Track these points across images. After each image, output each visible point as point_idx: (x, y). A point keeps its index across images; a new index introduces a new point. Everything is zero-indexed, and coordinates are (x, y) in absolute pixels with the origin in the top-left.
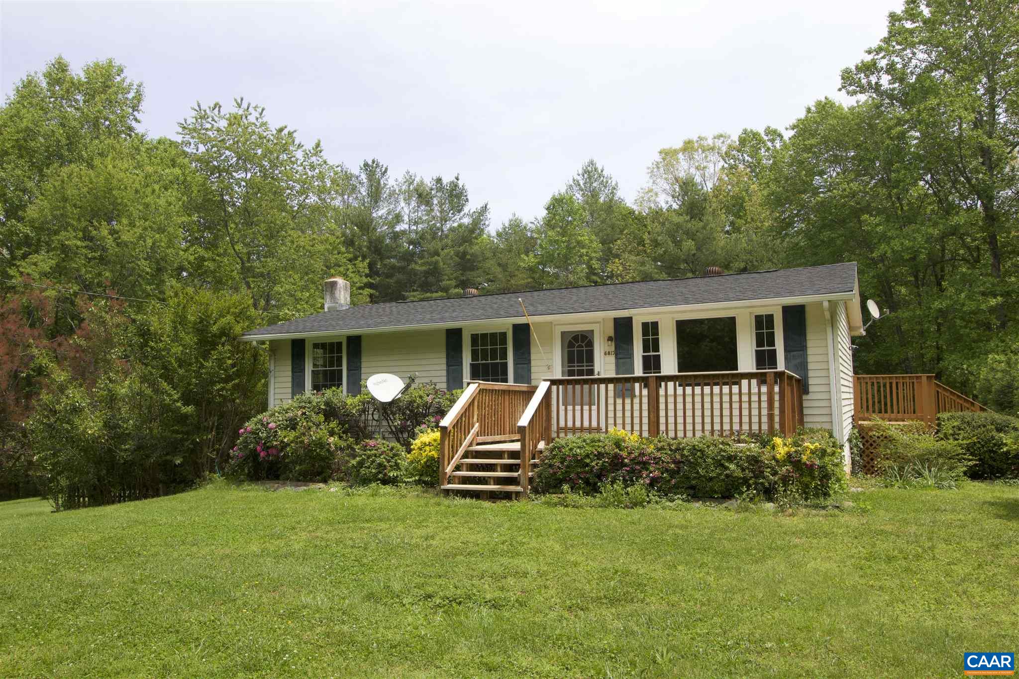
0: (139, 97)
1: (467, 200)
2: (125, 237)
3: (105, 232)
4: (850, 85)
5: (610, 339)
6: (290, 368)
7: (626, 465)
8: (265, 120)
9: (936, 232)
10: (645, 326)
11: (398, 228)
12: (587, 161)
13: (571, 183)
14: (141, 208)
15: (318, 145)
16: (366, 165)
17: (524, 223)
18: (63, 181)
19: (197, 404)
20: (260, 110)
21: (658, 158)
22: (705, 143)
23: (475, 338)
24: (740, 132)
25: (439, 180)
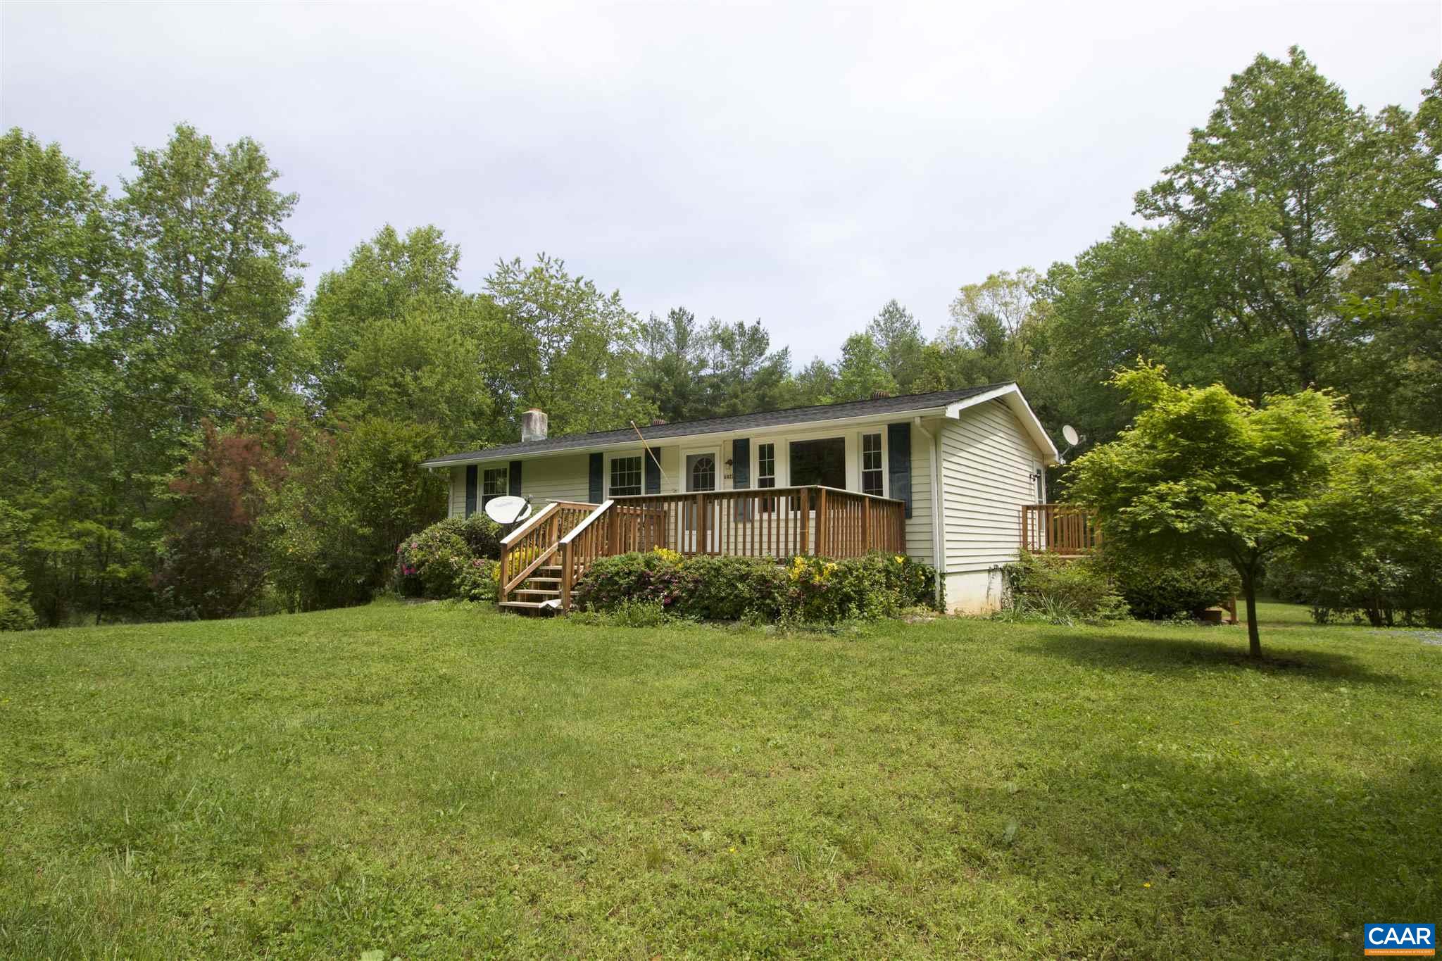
0: (456, 258)
1: (768, 344)
2: (426, 383)
3: (408, 378)
4: (1146, 208)
5: (729, 462)
6: (464, 494)
7: (651, 584)
8: (565, 271)
9: (1234, 360)
10: (762, 448)
11: (703, 373)
12: (888, 301)
13: (872, 323)
14: (442, 356)
15: (616, 294)
16: (673, 313)
17: (826, 364)
18: (375, 334)
19: (377, 526)
20: (559, 263)
21: (960, 295)
22: (1008, 278)
23: (614, 462)
24: (1049, 265)
25: (741, 325)
